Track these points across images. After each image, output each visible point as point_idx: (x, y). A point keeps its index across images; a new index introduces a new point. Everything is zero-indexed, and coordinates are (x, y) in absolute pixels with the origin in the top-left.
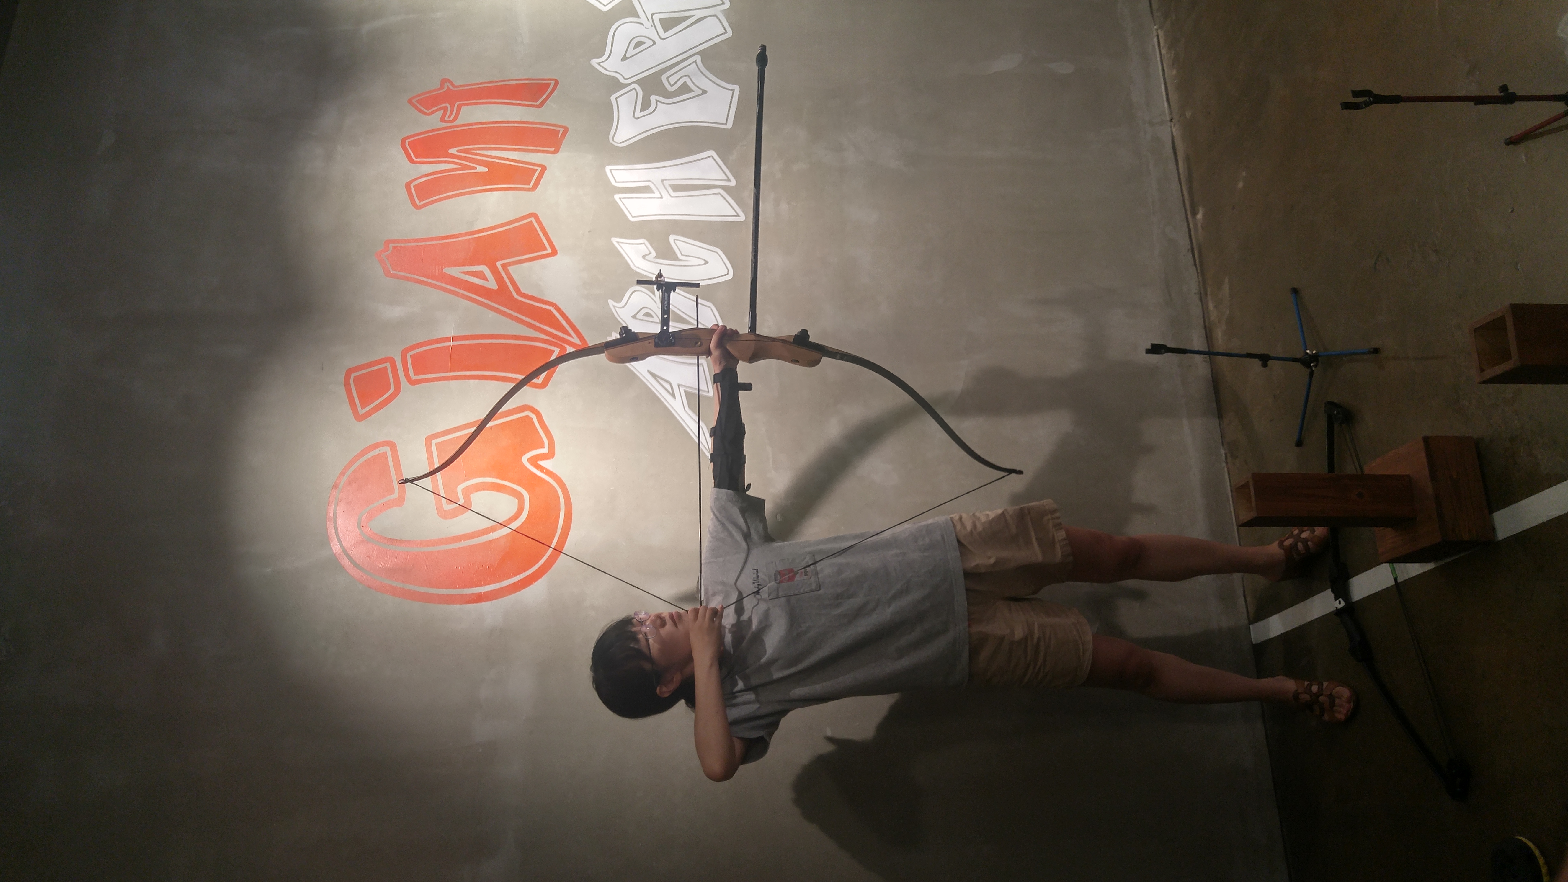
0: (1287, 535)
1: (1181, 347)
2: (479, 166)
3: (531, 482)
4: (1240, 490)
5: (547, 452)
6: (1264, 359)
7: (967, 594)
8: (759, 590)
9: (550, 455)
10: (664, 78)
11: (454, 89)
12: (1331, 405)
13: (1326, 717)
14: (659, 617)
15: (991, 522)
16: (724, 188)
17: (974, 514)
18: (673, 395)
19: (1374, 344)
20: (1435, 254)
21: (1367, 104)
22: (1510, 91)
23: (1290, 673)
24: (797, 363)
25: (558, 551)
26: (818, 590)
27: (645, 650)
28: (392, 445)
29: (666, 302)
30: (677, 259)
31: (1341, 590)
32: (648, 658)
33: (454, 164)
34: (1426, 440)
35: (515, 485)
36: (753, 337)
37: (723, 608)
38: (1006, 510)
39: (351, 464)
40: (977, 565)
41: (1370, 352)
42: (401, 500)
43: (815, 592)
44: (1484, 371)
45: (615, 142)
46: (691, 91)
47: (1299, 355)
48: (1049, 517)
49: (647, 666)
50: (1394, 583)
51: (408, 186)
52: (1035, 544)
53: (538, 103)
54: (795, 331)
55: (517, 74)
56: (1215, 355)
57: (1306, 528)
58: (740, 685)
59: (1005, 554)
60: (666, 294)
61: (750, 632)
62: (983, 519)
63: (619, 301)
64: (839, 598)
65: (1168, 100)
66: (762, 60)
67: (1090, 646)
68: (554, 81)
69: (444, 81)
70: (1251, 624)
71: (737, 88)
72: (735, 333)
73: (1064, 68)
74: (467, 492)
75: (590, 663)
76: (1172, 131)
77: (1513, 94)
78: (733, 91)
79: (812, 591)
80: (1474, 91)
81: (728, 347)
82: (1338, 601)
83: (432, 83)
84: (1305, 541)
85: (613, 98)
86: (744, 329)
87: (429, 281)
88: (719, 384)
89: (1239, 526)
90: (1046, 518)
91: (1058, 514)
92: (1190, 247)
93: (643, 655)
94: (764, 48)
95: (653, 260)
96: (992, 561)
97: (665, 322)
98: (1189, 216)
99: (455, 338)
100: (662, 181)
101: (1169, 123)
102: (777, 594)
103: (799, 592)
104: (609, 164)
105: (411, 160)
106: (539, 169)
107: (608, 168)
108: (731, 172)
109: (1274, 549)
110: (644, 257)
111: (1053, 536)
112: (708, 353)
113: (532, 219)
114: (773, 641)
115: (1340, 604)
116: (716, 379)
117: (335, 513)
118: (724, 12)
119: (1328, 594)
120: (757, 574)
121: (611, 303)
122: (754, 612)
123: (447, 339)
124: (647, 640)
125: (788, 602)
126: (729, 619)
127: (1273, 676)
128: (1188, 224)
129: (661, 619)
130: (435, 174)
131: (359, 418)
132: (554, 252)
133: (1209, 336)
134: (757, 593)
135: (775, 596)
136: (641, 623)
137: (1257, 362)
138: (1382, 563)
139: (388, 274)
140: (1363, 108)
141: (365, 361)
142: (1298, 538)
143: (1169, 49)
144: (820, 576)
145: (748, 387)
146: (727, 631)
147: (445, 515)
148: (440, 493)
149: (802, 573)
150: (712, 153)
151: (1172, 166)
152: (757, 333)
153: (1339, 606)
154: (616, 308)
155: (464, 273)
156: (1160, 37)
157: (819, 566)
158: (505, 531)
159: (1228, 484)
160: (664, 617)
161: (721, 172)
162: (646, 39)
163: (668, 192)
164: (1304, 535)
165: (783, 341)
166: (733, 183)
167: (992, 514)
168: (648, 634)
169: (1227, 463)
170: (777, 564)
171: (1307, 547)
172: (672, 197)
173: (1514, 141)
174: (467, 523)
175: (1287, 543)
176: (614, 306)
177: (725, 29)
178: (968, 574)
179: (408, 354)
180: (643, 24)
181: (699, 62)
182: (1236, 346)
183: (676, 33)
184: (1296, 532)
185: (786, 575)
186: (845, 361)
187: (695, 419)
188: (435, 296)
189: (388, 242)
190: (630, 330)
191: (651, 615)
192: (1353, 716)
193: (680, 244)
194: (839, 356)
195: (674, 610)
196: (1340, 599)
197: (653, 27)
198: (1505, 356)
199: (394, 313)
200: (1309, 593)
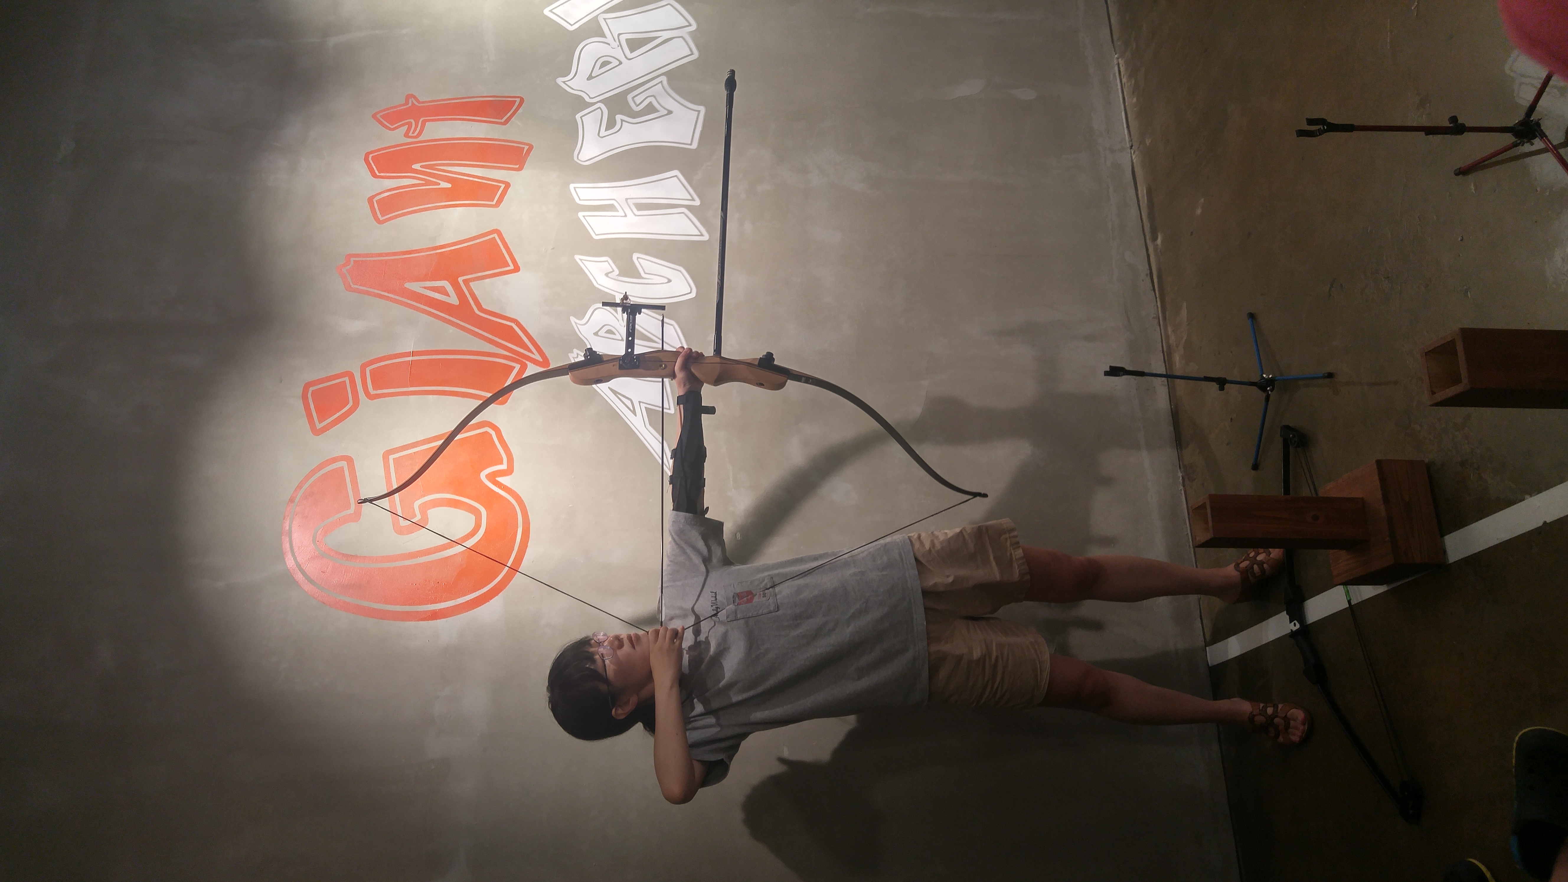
0: (1243, 558)
1: (1139, 370)
2: (443, 182)
3: (489, 499)
4: (1197, 511)
5: (506, 468)
6: (1222, 383)
7: (926, 613)
8: (718, 613)
9: (509, 472)
10: (629, 97)
11: (420, 105)
12: (1287, 428)
13: (1281, 739)
14: (617, 638)
15: (949, 541)
16: (689, 207)
17: (932, 533)
18: (634, 412)
19: (1329, 369)
20: (1387, 281)
21: (1321, 132)
22: (1460, 122)
23: (1245, 695)
24: (762, 386)
25: (514, 570)
26: (776, 611)
27: (600, 670)
28: (349, 460)
29: (631, 325)
30: (640, 277)
31: (1296, 613)
32: (604, 679)
33: (418, 180)
34: (1379, 463)
35: (473, 502)
36: (718, 360)
37: (684, 629)
38: (964, 529)
39: (308, 477)
40: (936, 583)
41: (1324, 377)
42: (357, 516)
43: (774, 613)
44: (1435, 393)
45: (579, 160)
46: (656, 111)
47: (1256, 379)
48: (1007, 535)
49: (603, 687)
50: (1348, 606)
51: (370, 200)
52: (994, 564)
53: (503, 120)
54: (761, 354)
55: (482, 91)
56: (1175, 378)
57: (1261, 550)
58: (699, 708)
59: (963, 572)
60: (631, 316)
61: (709, 656)
62: (942, 538)
63: (582, 318)
64: (798, 619)
65: (1128, 127)
66: (731, 84)
67: (1048, 665)
68: (519, 99)
69: (408, 97)
70: (1208, 646)
71: (702, 109)
72: (700, 356)
73: (1027, 94)
74: (424, 508)
75: (547, 684)
76: (1131, 157)
77: (1463, 125)
78: (699, 111)
79: (770, 612)
80: (1425, 122)
81: (692, 370)
82: (1293, 623)
83: (397, 99)
84: (1261, 564)
85: (578, 117)
86: (709, 351)
87: (390, 295)
88: (682, 406)
89: (1195, 547)
90: (1004, 537)
91: (1015, 533)
92: (1149, 272)
93: (598, 676)
94: (733, 72)
95: (616, 278)
96: (950, 579)
97: (630, 344)
98: (1148, 241)
99: (414, 354)
100: (627, 199)
101: (1129, 150)
102: (735, 617)
103: (757, 614)
104: (573, 183)
105: (374, 175)
106: (503, 186)
107: (572, 186)
108: (695, 191)
109: (1230, 571)
110: (607, 275)
111: (1011, 554)
112: (673, 376)
113: (495, 236)
114: (731, 665)
115: (1295, 626)
116: (680, 401)
117: (290, 527)
118: (691, 33)
119: (1284, 616)
120: (715, 597)
121: (573, 319)
122: (712, 634)
123: (407, 354)
124: (604, 661)
125: (747, 624)
126: (688, 640)
127: (1229, 698)
128: (1147, 250)
129: (619, 640)
130: (399, 189)
131: (317, 432)
132: (517, 269)
133: (1168, 360)
134: (715, 615)
135: (733, 618)
136: (599, 644)
137: (1215, 386)
138: (1337, 585)
139: (349, 288)
140: (1318, 136)
141: (323, 375)
142: (1254, 561)
143: (1130, 77)
144: (778, 597)
145: (711, 410)
146: (685, 652)
147: (400, 531)
148: (397, 512)
149: (760, 594)
150: (676, 172)
151: (1132, 192)
152: (722, 356)
153: (1294, 629)
154: (578, 325)
155: (425, 288)
156: (1121, 65)
157: (777, 589)
158: (459, 549)
159: (1185, 506)
160: (622, 639)
161: (686, 191)
162: (613, 59)
163: (632, 211)
164: (1260, 558)
165: (748, 364)
166: (697, 202)
167: (950, 533)
168: (605, 655)
169: (1184, 486)
170: (735, 587)
171: (1262, 570)
172: (636, 215)
173: (1463, 172)
174: (421, 540)
175: (1244, 565)
176: (576, 323)
177: (691, 50)
178: (926, 593)
179: (367, 369)
180: (609, 44)
181: (665, 82)
182: (1193, 369)
183: (642, 54)
184: (1252, 555)
185: (744, 597)
186: (810, 384)
187: (658, 439)
188: (396, 311)
189: (349, 257)
190: (595, 352)
191: (609, 636)
192: (1307, 738)
193: (644, 262)
194: (803, 379)
195: (633, 631)
196: (1296, 621)
197: (619, 47)
198: (1457, 380)
199: (353, 327)
200: (1264, 616)
